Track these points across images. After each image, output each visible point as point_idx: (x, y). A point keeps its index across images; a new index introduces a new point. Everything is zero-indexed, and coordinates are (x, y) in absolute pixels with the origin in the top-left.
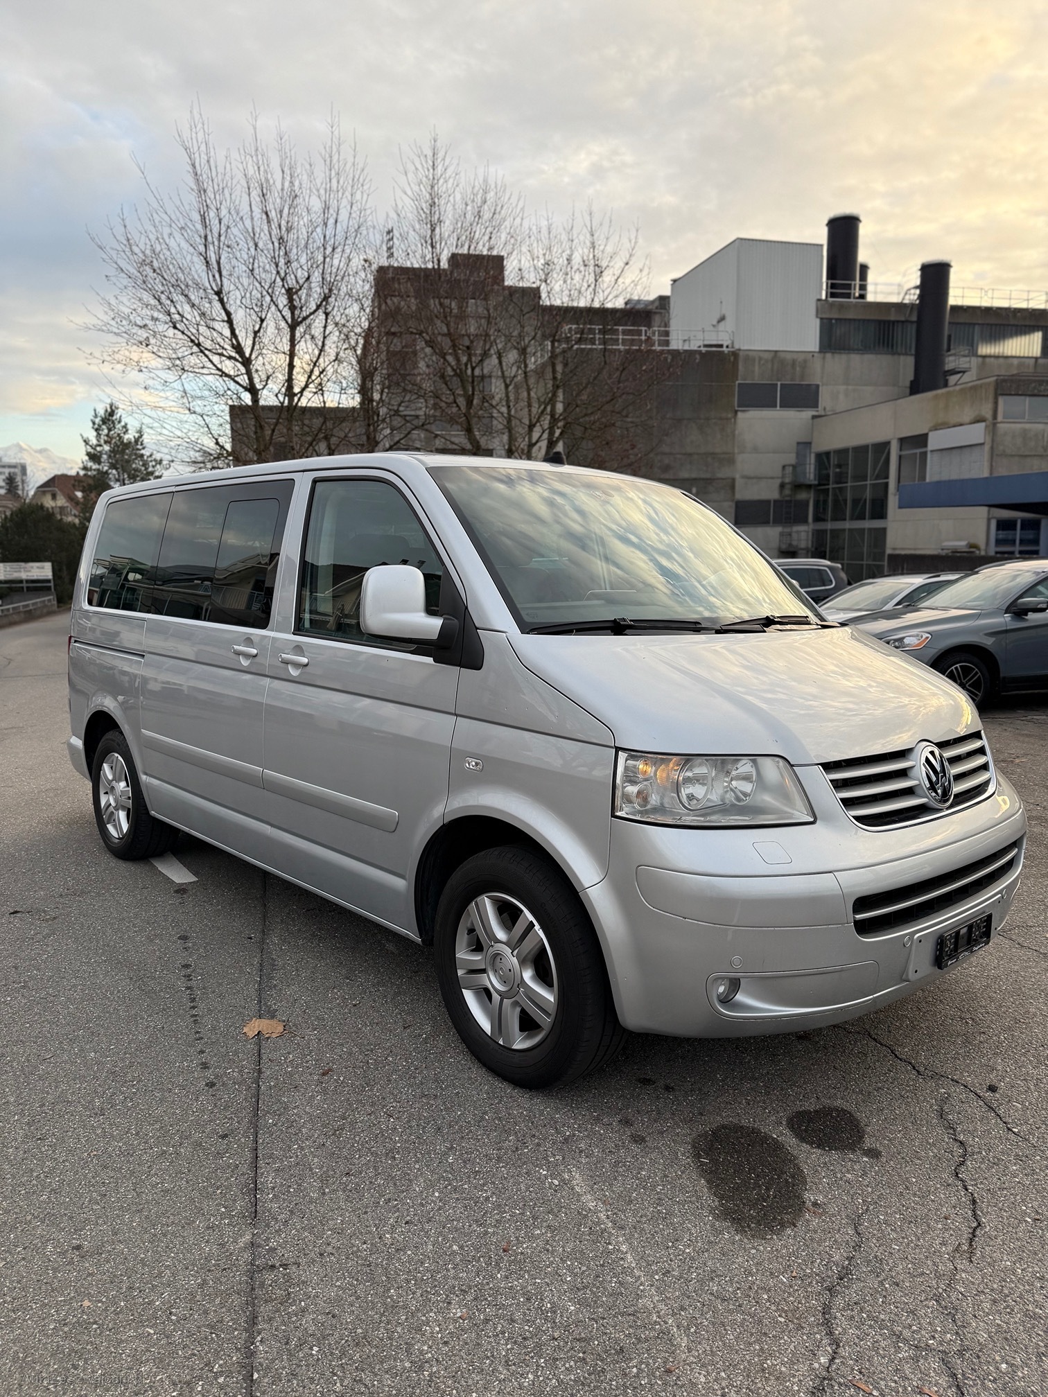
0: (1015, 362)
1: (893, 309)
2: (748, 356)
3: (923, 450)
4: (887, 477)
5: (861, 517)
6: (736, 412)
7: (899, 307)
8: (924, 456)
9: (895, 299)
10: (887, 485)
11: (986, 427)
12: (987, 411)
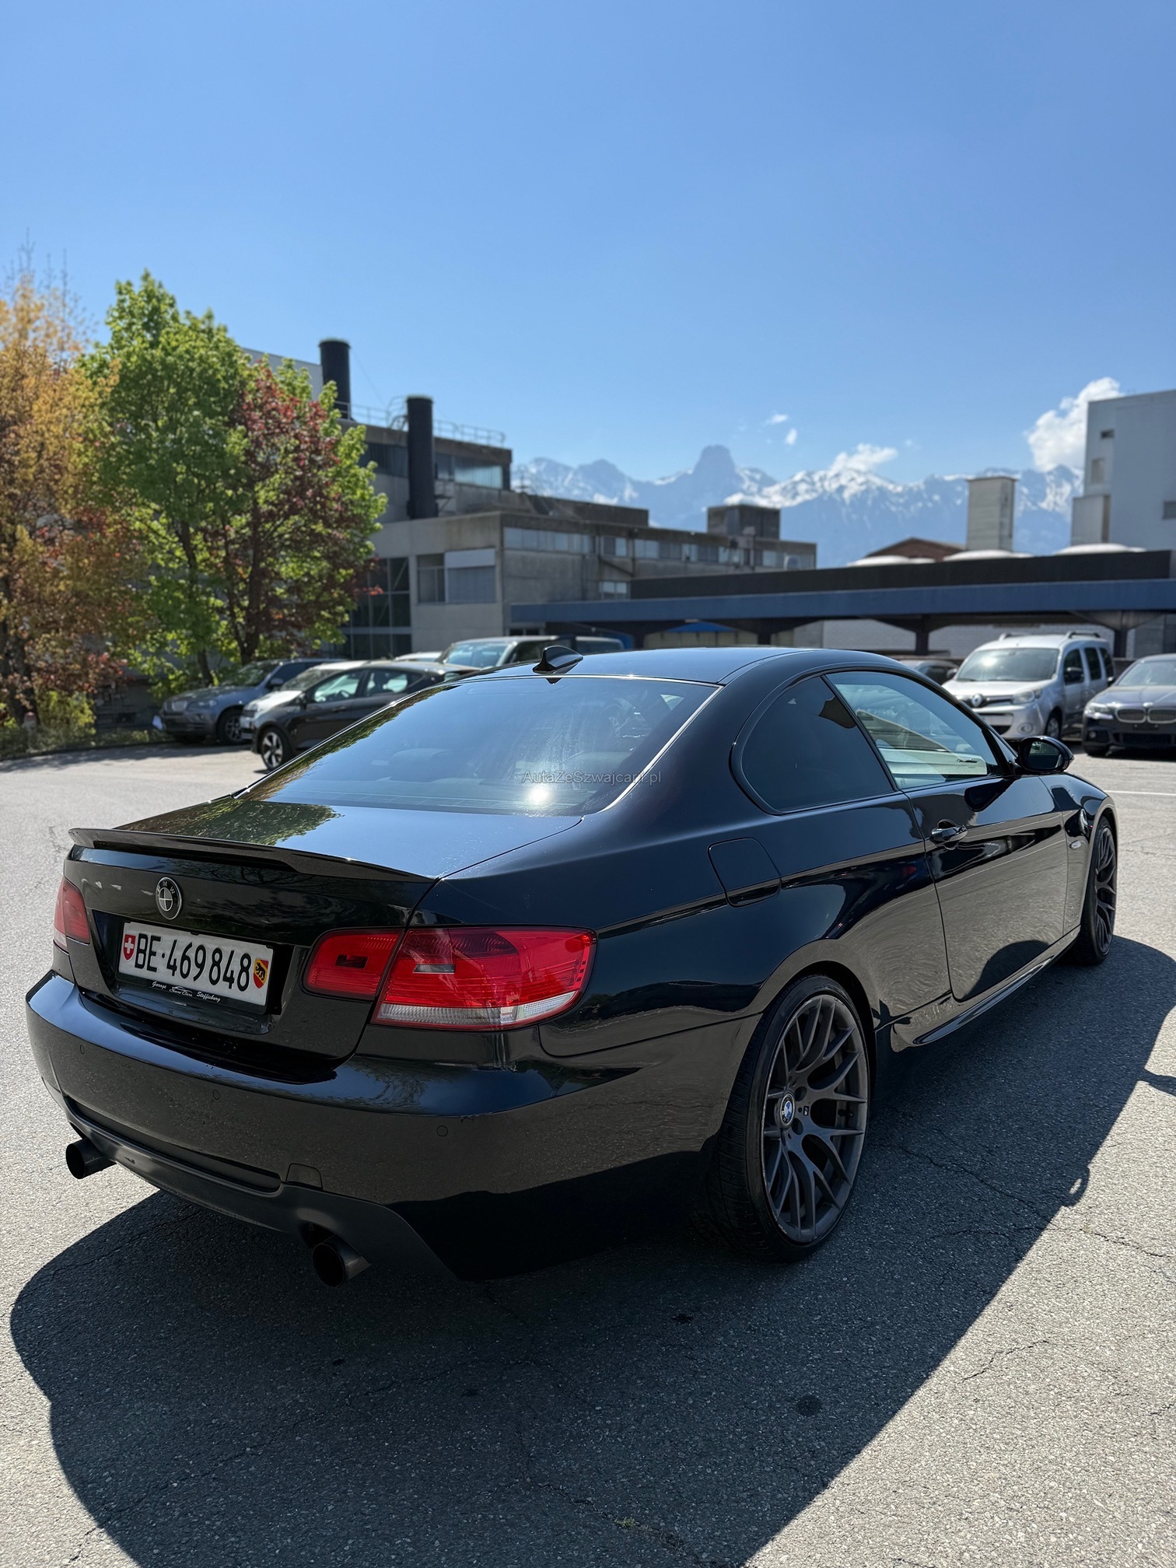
0: (484, 491)
1: (385, 434)
3: (440, 567)
4: (407, 587)
5: (385, 623)
7: (389, 431)
8: (442, 572)
9: (383, 424)
10: (407, 598)
11: (496, 553)
12: (495, 538)
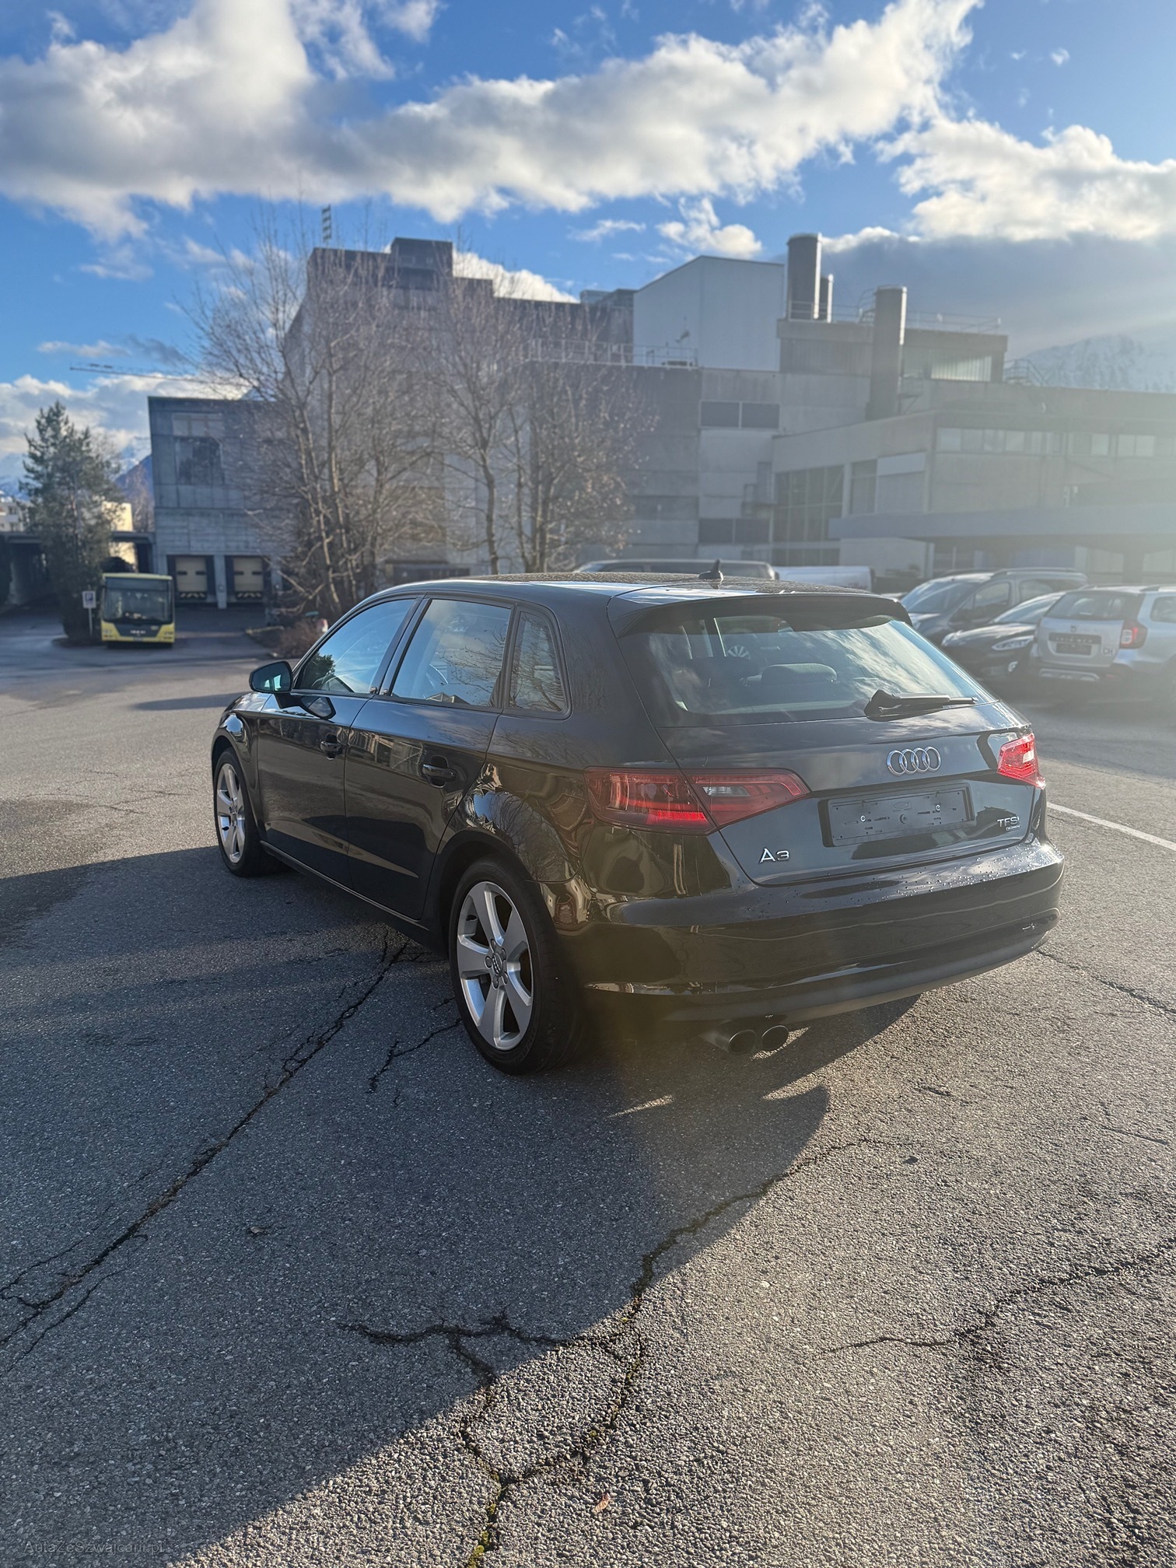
0: (967, 386)
1: (851, 331)
2: (711, 374)
3: (872, 475)
4: (841, 499)
6: (699, 431)
7: (857, 329)
8: (874, 479)
10: (840, 508)
11: (926, 456)
12: (927, 441)
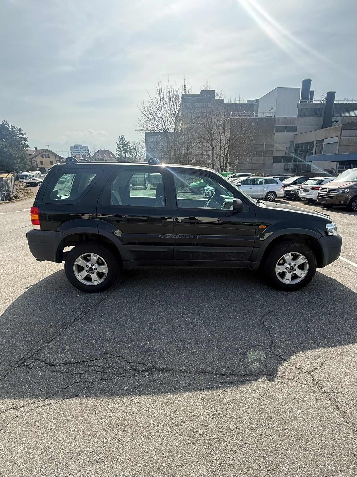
0: (353, 118)
1: (319, 105)
2: (278, 119)
6: (274, 133)
8: (322, 145)
9: (319, 102)
11: (338, 138)
12: (339, 134)
